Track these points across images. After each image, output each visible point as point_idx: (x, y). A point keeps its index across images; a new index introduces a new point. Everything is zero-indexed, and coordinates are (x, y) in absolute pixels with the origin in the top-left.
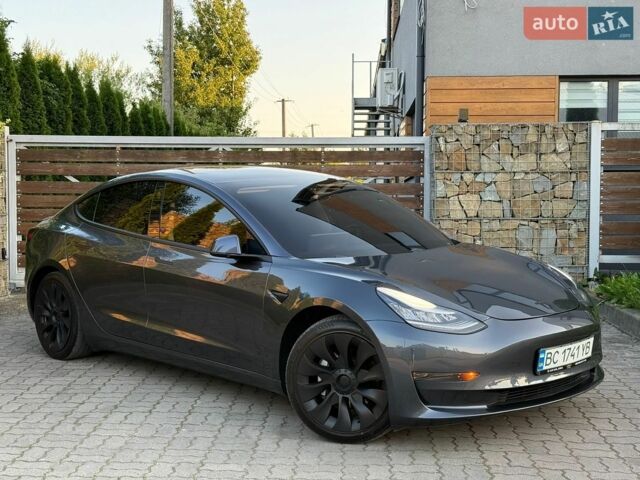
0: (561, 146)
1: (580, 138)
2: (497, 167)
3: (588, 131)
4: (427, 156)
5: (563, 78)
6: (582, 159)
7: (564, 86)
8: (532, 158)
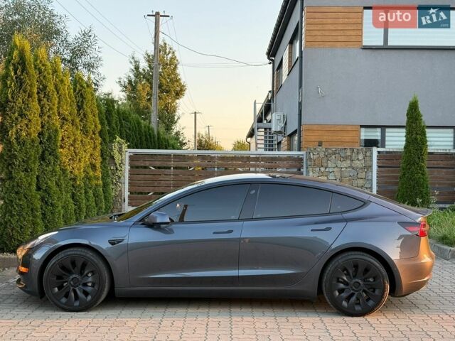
0: (361, 157)
1: (368, 154)
2: (334, 165)
3: (372, 151)
4: (304, 160)
5: (362, 126)
6: (369, 163)
7: (363, 129)
8: (349, 162)
